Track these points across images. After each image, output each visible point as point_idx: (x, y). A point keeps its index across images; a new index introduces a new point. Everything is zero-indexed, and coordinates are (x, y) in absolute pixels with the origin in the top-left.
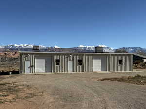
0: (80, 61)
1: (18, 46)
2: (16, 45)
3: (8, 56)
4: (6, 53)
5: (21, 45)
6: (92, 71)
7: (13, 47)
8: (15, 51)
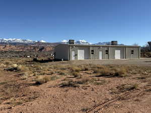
0: (107, 51)
2: (4, 39)
5: (9, 39)
6: (114, 58)
8: (4, 45)
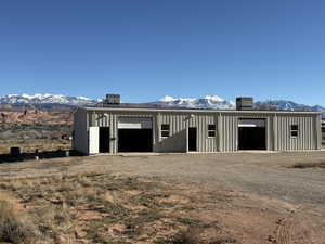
1: (30, 97)
2: (25, 96)
3: (8, 121)
4: (5, 113)
7: (20, 100)
8: (24, 108)
